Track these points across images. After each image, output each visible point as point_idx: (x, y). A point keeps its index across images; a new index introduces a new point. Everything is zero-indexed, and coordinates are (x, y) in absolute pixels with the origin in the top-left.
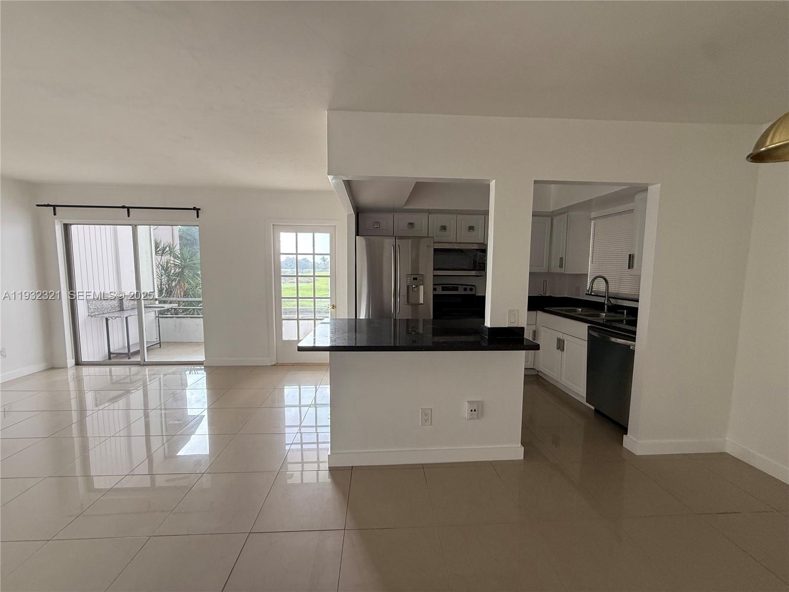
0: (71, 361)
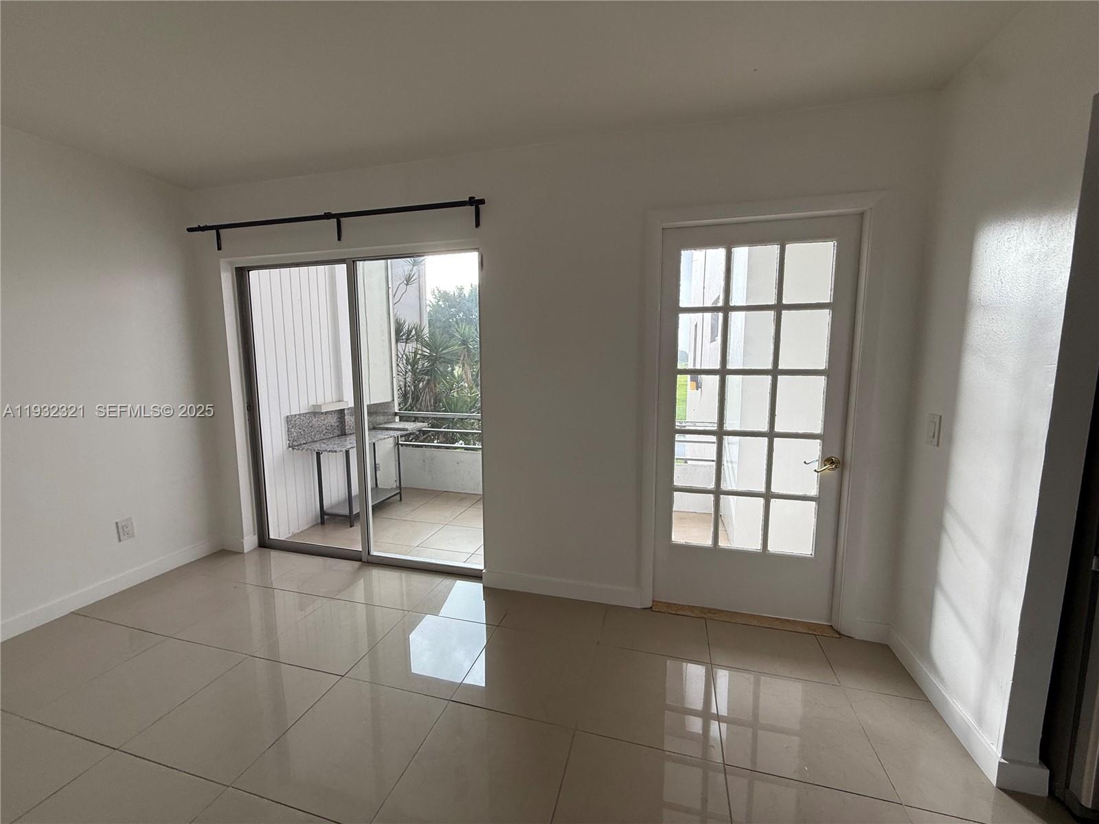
0: (250, 540)
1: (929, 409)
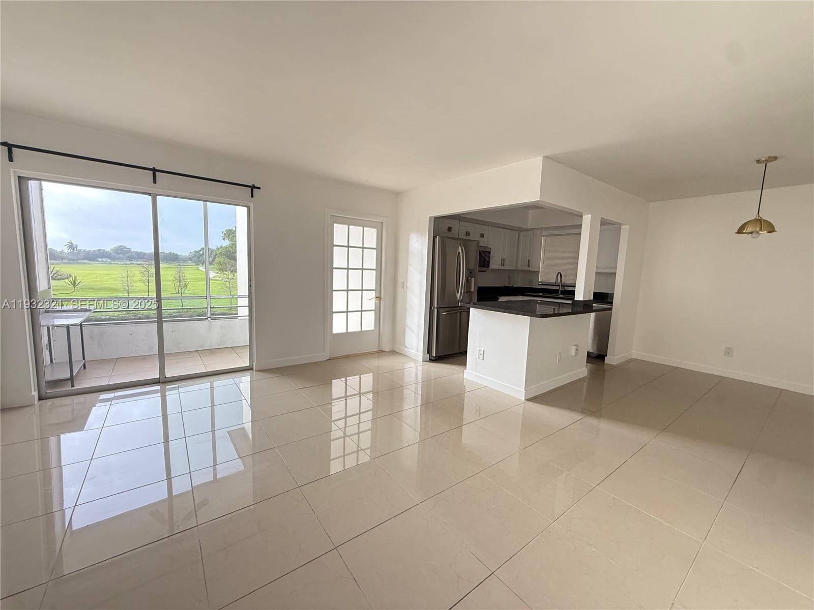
1: (400, 280)
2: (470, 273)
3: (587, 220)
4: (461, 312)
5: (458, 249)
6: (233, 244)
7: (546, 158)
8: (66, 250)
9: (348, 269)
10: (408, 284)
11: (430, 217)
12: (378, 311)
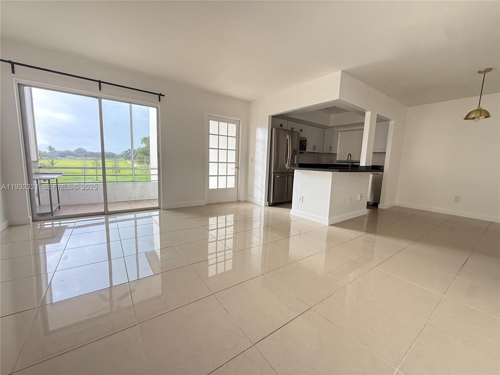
1: (251, 156)
2: (294, 152)
3: (368, 114)
4: (288, 176)
5: (287, 136)
6: (148, 146)
7: (344, 72)
8: (48, 151)
9: (218, 149)
10: (256, 159)
11: (269, 116)
12: (237, 176)
